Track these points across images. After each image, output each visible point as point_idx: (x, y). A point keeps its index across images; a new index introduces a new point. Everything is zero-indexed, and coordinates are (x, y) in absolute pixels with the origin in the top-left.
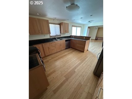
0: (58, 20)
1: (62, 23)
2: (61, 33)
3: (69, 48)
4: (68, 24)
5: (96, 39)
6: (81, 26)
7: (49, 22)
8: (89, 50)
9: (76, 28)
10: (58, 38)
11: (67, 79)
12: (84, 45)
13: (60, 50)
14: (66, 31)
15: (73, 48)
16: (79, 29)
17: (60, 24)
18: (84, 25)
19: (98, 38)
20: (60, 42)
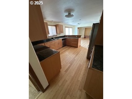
0: (55, 22)
1: (58, 24)
2: (57, 33)
3: (65, 46)
4: (62, 26)
5: (85, 38)
6: (72, 27)
7: (48, 24)
8: (81, 46)
9: (68, 28)
10: (56, 38)
11: (71, 64)
12: (77, 41)
13: (58, 48)
14: (62, 32)
15: (69, 46)
16: (71, 29)
17: (56, 26)
18: (74, 26)
19: (86, 37)
20: (58, 41)
